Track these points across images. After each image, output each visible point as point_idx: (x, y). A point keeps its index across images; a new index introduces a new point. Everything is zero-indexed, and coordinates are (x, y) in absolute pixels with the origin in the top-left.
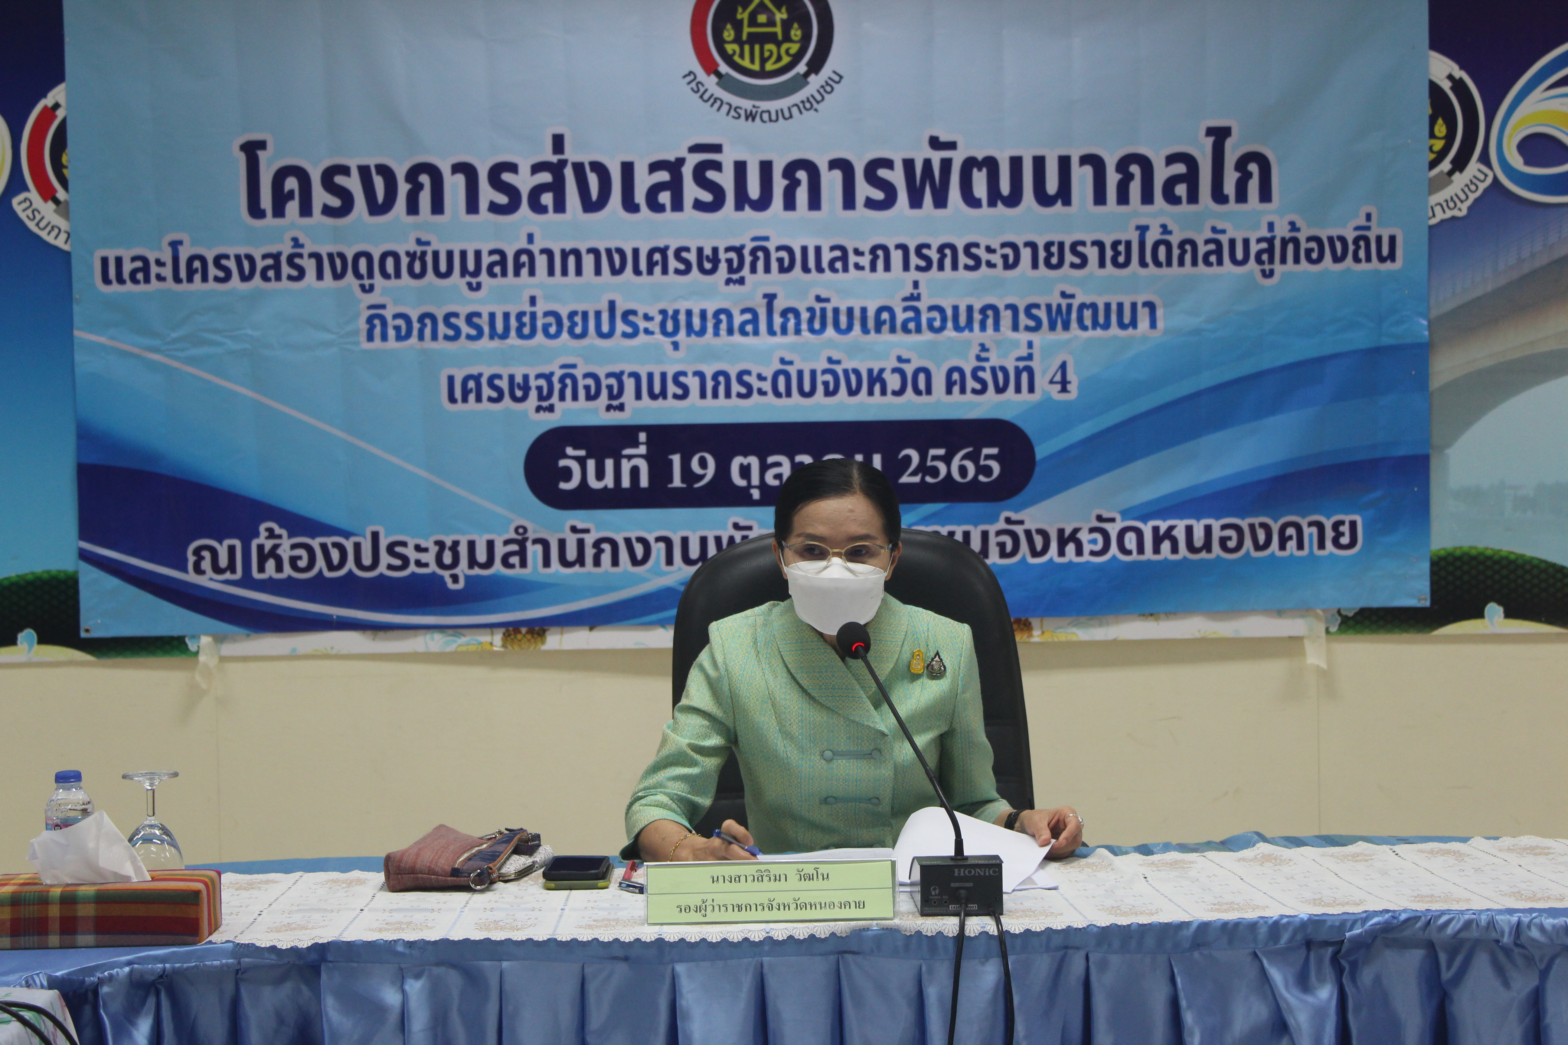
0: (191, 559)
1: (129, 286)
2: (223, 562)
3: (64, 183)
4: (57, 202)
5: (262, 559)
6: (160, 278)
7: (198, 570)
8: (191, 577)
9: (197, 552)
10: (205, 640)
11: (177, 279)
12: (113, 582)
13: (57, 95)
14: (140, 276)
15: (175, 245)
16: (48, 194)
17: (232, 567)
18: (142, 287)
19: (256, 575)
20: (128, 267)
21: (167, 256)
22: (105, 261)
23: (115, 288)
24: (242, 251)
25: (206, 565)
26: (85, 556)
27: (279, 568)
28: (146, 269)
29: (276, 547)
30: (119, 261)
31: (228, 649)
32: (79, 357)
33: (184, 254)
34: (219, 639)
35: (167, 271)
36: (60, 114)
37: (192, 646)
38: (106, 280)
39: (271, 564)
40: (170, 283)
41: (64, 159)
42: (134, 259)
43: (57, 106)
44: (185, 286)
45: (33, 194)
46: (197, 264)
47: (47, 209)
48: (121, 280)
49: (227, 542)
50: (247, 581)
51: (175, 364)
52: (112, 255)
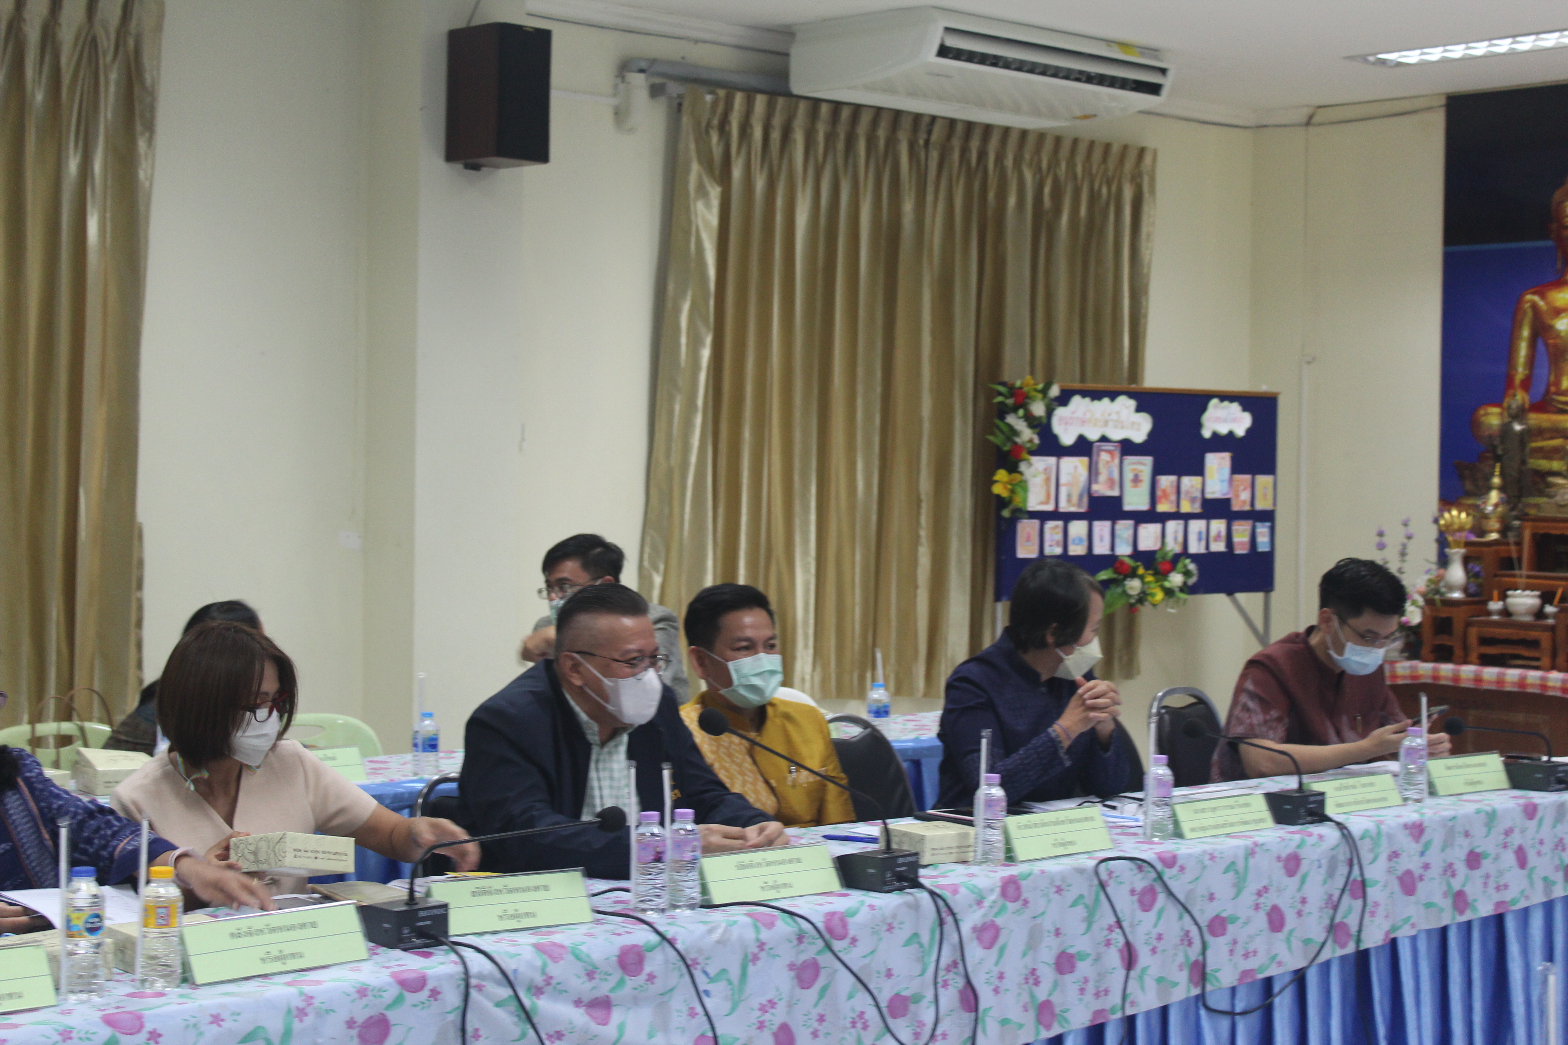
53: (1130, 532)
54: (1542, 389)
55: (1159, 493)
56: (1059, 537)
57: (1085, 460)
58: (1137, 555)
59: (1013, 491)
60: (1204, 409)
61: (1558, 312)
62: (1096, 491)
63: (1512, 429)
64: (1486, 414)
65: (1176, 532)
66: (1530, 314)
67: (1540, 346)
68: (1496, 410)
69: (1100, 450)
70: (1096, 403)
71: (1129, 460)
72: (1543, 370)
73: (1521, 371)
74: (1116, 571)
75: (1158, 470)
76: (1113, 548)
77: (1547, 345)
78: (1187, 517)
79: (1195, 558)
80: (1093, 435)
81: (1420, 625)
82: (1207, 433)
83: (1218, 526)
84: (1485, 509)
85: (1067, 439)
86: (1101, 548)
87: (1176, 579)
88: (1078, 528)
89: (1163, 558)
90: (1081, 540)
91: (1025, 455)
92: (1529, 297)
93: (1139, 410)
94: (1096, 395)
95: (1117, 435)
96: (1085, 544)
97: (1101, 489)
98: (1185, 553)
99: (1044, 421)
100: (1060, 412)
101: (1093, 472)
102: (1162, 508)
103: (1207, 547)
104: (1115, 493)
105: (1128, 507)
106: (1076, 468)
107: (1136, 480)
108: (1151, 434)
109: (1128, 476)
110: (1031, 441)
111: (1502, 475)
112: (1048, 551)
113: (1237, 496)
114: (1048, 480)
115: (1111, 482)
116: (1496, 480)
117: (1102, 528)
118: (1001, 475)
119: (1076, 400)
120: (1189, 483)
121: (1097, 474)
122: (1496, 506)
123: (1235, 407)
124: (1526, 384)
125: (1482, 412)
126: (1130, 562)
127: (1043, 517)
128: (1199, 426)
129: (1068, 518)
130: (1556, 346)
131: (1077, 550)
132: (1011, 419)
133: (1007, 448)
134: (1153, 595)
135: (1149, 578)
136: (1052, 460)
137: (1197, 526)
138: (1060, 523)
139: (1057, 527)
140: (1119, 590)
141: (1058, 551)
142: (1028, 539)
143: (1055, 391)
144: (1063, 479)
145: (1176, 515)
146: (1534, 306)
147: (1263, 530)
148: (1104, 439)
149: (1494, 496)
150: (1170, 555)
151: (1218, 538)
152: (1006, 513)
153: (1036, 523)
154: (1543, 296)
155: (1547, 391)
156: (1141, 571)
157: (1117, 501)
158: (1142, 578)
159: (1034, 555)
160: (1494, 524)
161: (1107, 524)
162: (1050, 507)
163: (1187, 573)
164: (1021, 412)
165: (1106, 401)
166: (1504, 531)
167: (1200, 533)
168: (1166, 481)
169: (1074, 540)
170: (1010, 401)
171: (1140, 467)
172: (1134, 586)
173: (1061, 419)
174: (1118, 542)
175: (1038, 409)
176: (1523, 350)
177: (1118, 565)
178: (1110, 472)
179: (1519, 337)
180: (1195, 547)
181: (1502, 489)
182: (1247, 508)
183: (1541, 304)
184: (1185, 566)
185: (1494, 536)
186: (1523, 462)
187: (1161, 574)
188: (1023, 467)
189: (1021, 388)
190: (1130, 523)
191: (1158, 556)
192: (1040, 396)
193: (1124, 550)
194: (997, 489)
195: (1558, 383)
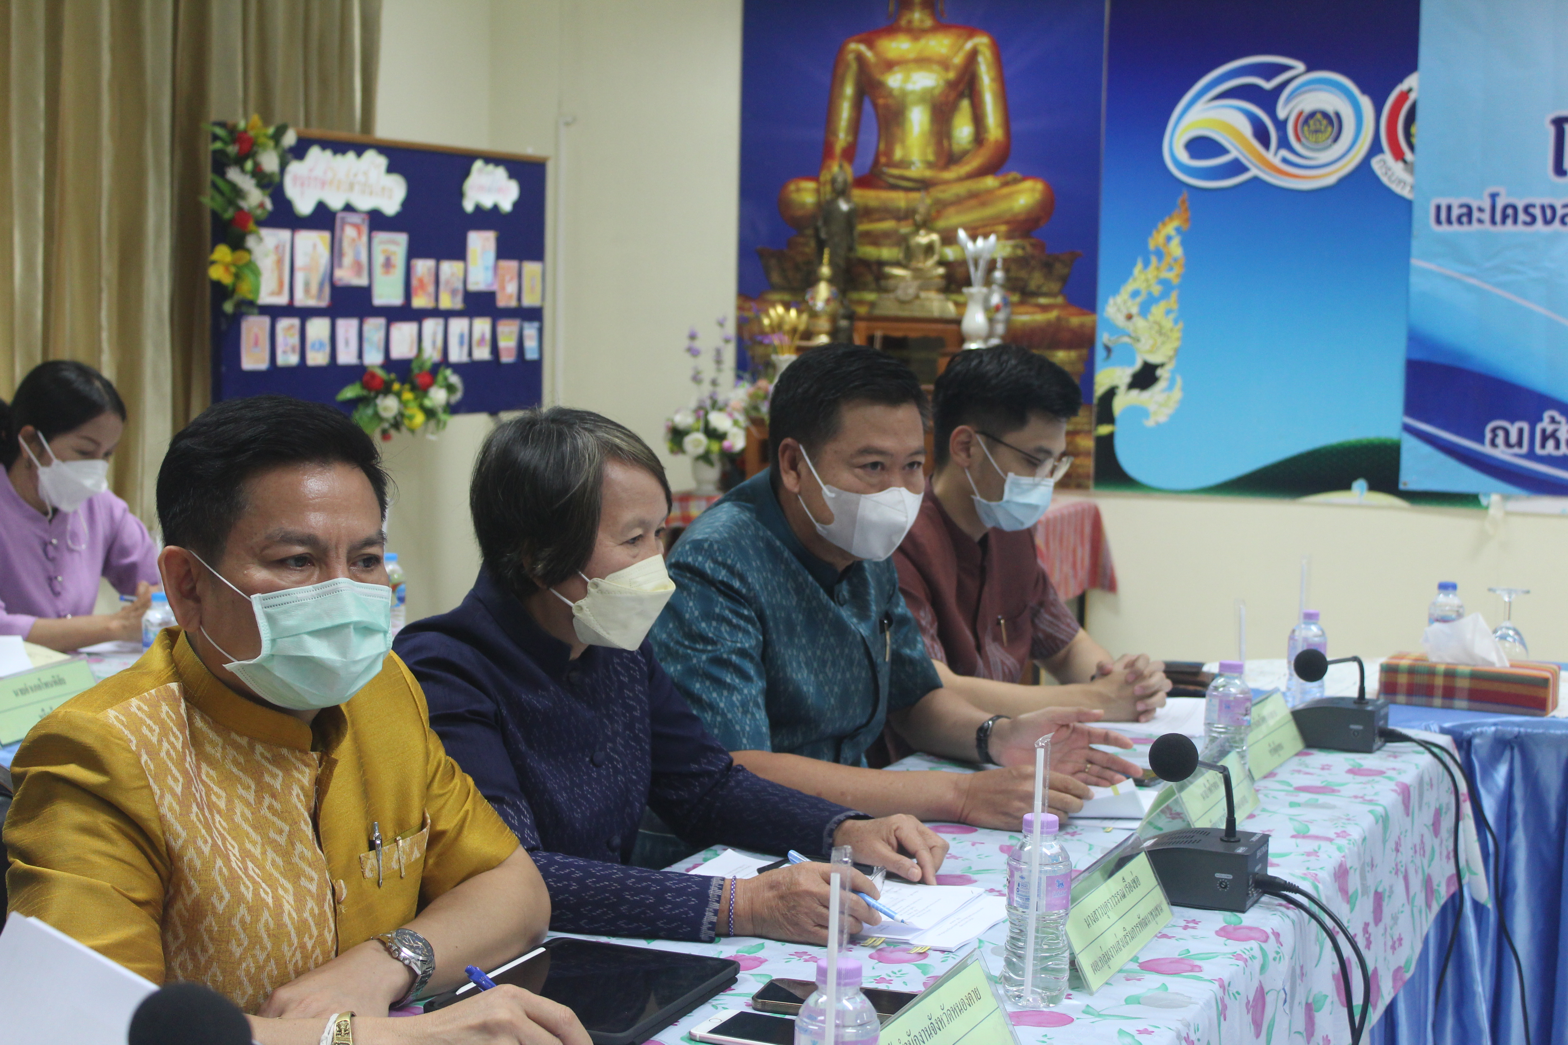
0: (1488, 436)
1: (1456, 227)
2: (1513, 438)
3: (1411, 147)
4: (1405, 162)
5: (1545, 438)
6: (1480, 221)
7: (1493, 444)
8: (1486, 449)
9: (1494, 430)
10: (1495, 498)
11: (1493, 222)
12: (1426, 449)
13: (1411, 82)
14: (1465, 219)
15: (1494, 196)
16: (1398, 155)
17: (1520, 444)
18: (1465, 228)
19: (1538, 450)
20: (1455, 212)
21: (1487, 204)
22: (1438, 208)
23: (1445, 228)
24: (1546, 201)
25: (1500, 440)
26: (1407, 428)
27: (1557, 446)
28: (1469, 214)
29: (1555, 431)
30: (1449, 208)
31: (1512, 506)
32: (1414, 279)
33: (1500, 203)
34: (1506, 498)
35: (1486, 216)
36: (1412, 96)
37: (1484, 501)
38: (1438, 221)
39: (1550, 444)
40: (1487, 225)
41: (1414, 130)
42: (1461, 206)
43: (1410, 90)
44: (1499, 228)
45: (1388, 156)
46: (1510, 211)
47: (1398, 167)
48: (1449, 221)
49: (1519, 424)
50: (1531, 455)
51: (1487, 287)
52: (1444, 202)
53: (381, 334)
54: (869, 160)
55: (414, 283)
56: (295, 340)
57: (326, 235)
58: (389, 364)
59: (237, 276)
60: (466, 173)
61: (890, 65)
62: (340, 280)
63: (838, 209)
64: (798, 190)
65: (435, 334)
66: (854, 66)
67: (867, 106)
68: (811, 185)
69: (344, 223)
70: (339, 158)
71: (381, 237)
72: (870, 135)
73: (842, 138)
74: (365, 386)
75: (414, 252)
76: (360, 355)
77: (875, 105)
78: (447, 315)
79: (458, 368)
80: (335, 203)
81: (743, 452)
82: (469, 206)
83: (482, 326)
84: (815, 305)
85: (304, 206)
86: (347, 356)
87: (438, 396)
88: (318, 328)
89: (421, 367)
90: (321, 344)
91: (251, 226)
92: (853, 46)
93: (390, 170)
94: (339, 147)
95: (364, 204)
96: (328, 349)
97: (346, 276)
98: (444, 362)
99: (277, 179)
100: (295, 168)
101: (335, 251)
102: (420, 302)
103: (470, 354)
104: (363, 281)
105: (379, 299)
106: (315, 246)
107: (388, 264)
108: (406, 204)
109: (379, 259)
110: (262, 205)
111: (832, 264)
112: (281, 361)
113: (503, 288)
114: (280, 262)
115: (357, 265)
116: (825, 270)
117: (347, 327)
118: (222, 253)
119: (314, 152)
120: (450, 269)
121: (341, 255)
122: (828, 301)
123: (500, 173)
124: (849, 154)
125: (792, 187)
126: (381, 373)
127: (274, 312)
128: (461, 195)
129: (305, 314)
130: (887, 107)
131: (317, 358)
132: (233, 174)
133: (229, 214)
134: (411, 418)
135: (408, 396)
136: (284, 235)
137: (458, 326)
138: (296, 322)
139: (292, 327)
140: (370, 411)
141: (293, 360)
142: (256, 343)
143: (290, 139)
144: (299, 262)
145: (435, 312)
146: (860, 58)
147: (530, 331)
148: (349, 208)
149: (823, 291)
150: (428, 365)
151: (482, 341)
152: (228, 307)
153: (266, 321)
154: (870, 45)
155: (876, 162)
156: (396, 386)
157: (366, 292)
158: (398, 395)
159: (262, 365)
160: (824, 324)
161: (354, 323)
162: (282, 300)
163: (450, 388)
164: (249, 165)
165: (351, 156)
166: (833, 333)
167: (462, 336)
168: (423, 267)
169: (313, 345)
170: (232, 149)
171: (392, 248)
172: (389, 405)
173: (295, 178)
174: (366, 347)
175: (270, 162)
176: (845, 111)
177: (366, 378)
178: (357, 254)
179: (841, 95)
180: (457, 355)
181: (831, 281)
182: (513, 303)
183: (869, 54)
184: (446, 379)
185: (823, 339)
186: (851, 249)
187: (421, 390)
188: (251, 242)
189: (245, 132)
190: (381, 322)
191: (415, 366)
192: (271, 144)
193: (373, 358)
194: (216, 273)
195: (889, 153)
